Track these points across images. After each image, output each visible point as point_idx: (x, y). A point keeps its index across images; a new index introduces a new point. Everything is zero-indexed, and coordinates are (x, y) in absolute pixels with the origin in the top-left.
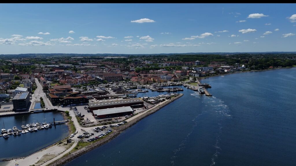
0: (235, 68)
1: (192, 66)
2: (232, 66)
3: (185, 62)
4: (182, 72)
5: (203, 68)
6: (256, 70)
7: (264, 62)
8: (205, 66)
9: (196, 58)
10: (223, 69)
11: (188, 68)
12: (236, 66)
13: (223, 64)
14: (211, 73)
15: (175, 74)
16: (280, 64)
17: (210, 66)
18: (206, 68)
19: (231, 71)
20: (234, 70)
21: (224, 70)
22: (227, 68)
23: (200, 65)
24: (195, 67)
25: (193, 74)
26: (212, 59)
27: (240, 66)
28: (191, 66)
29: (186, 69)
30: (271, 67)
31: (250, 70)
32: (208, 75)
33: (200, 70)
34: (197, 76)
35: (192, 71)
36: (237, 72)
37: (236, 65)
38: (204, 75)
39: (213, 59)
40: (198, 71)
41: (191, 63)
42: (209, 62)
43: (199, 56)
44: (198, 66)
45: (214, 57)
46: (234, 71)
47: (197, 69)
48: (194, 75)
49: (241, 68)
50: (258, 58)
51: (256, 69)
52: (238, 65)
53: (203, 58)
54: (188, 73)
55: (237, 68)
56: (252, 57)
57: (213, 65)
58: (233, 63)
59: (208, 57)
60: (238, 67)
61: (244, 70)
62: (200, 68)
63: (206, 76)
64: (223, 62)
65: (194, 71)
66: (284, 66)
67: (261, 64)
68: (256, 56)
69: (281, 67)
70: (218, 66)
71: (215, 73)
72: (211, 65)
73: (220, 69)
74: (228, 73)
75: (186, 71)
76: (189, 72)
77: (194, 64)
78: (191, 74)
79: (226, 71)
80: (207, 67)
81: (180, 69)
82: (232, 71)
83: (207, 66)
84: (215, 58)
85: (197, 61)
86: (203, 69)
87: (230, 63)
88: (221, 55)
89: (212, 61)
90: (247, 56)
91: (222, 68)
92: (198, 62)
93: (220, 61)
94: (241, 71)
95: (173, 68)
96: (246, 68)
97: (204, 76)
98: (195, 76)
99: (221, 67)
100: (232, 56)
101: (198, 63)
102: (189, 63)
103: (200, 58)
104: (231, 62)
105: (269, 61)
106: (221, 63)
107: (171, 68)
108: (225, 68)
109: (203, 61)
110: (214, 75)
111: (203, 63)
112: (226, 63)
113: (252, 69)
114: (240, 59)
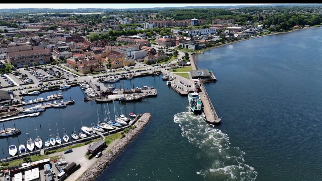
0: (248, 30)
1: (186, 27)
2: (244, 27)
3: (177, 21)
4: (168, 41)
5: (203, 30)
6: (278, 33)
7: (285, 19)
8: (205, 27)
9: (194, 14)
10: (231, 32)
11: (180, 31)
12: (249, 26)
13: (230, 22)
14: (214, 41)
15: (158, 43)
16: (307, 21)
17: (213, 27)
18: (206, 31)
19: (243, 34)
20: (247, 32)
21: (233, 35)
22: (236, 30)
23: (198, 25)
24: (191, 29)
25: (185, 45)
26: (214, 15)
27: (255, 26)
28: (184, 28)
29: (176, 32)
30: (296, 26)
31: (269, 33)
32: (209, 45)
33: (198, 36)
34: (191, 47)
35: (185, 38)
36: (252, 36)
37: (248, 24)
38: (203, 45)
39: (216, 15)
40: (194, 37)
41: (186, 22)
42: (211, 19)
43: (197, 11)
44: (194, 27)
45: (217, 12)
46: (248, 35)
47: (193, 33)
48: (187, 46)
49: (257, 29)
50: (270, 12)
51: (277, 31)
52: (251, 24)
53: (203, 14)
54: (177, 42)
55: (251, 30)
56: (263, 11)
57: (216, 25)
58: (243, 21)
59: (208, 12)
60: (251, 27)
61: (261, 33)
62: (198, 30)
63: (206, 48)
64: (230, 20)
65: (187, 37)
66: (311, 25)
67: (283, 21)
68: (267, 9)
69: (309, 26)
70: (224, 27)
71: (220, 41)
72: (214, 25)
73: (227, 32)
74: (239, 40)
75: (175, 38)
76: (180, 40)
77: (189, 24)
78: (182, 44)
79: (236, 35)
80: (208, 29)
81: (168, 32)
82: (245, 34)
83: (208, 27)
84: (218, 14)
85: (194, 19)
86: (202, 33)
87: (239, 21)
88: (225, 9)
89: (214, 19)
90: (256, 10)
91: (230, 30)
92: (195, 21)
93: (225, 19)
94: (257, 34)
95: (157, 32)
96: (263, 28)
97: (203, 47)
98: (189, 47)
99: (227, 29)
100: (238, 10)
101: (195, 23)
102: (182, 23)
103: (198, 13)
104: (241, 19)
105: (290, 17)
106: (227, 21)
107: (155, 32)
108: (234, 30)
109: (203, 18)
110: (218, 45)
111: (202, 22)
112: (233, 21)
113: (272, 30)
114: (248, 13)
